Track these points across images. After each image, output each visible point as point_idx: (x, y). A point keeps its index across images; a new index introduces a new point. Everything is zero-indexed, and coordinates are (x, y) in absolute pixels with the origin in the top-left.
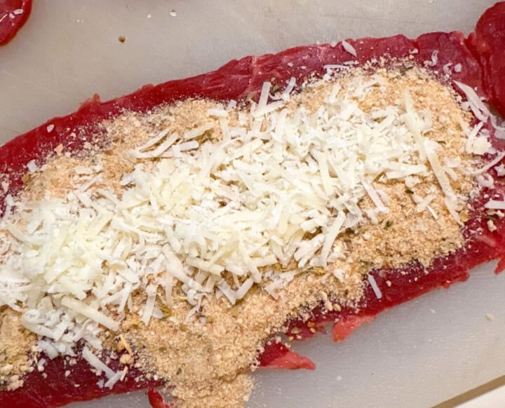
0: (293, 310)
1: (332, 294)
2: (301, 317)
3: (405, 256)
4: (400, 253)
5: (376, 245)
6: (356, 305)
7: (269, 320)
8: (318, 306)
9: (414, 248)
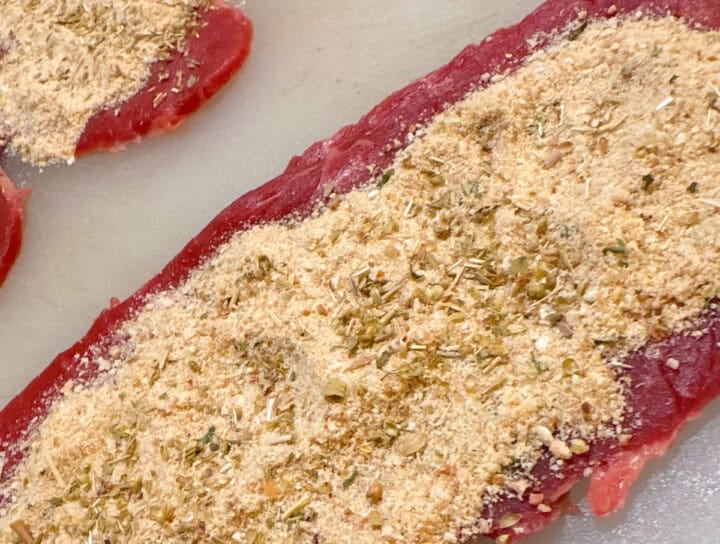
0: (490, 482)
1: (560, 428)
2: (513, 491)
3: (688, 302)
4: (673, 300)
5: (617, 302)
6: (619, 429)
7: (444, 512)
8: (539, 460)
9: (700, 278)
